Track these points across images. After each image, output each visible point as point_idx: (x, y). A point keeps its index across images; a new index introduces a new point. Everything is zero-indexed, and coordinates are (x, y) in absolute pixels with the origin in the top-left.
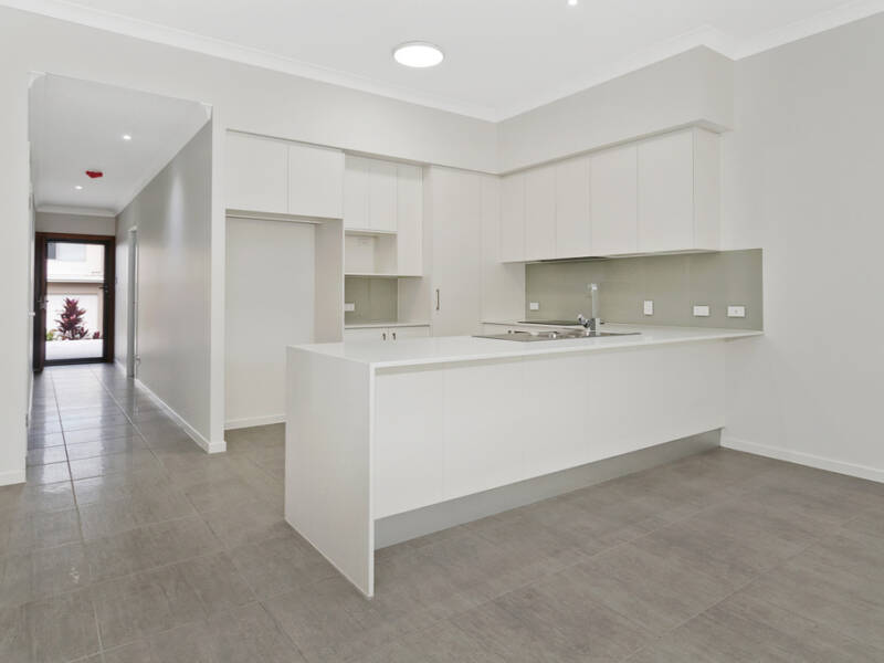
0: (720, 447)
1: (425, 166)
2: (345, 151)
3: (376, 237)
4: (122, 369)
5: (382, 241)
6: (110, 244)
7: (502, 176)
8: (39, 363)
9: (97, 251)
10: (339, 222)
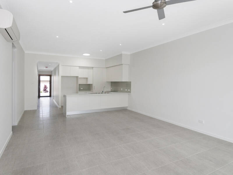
0: (127, 110)
1: (93, 67)
2: (79, 66)
3: (86, 78)
4: (52, 97)
5: (87, 79)
6: (51, 76)
7: (107, 68)
8: (39, 97)
9: (49, 77)
10: (78, 77)
